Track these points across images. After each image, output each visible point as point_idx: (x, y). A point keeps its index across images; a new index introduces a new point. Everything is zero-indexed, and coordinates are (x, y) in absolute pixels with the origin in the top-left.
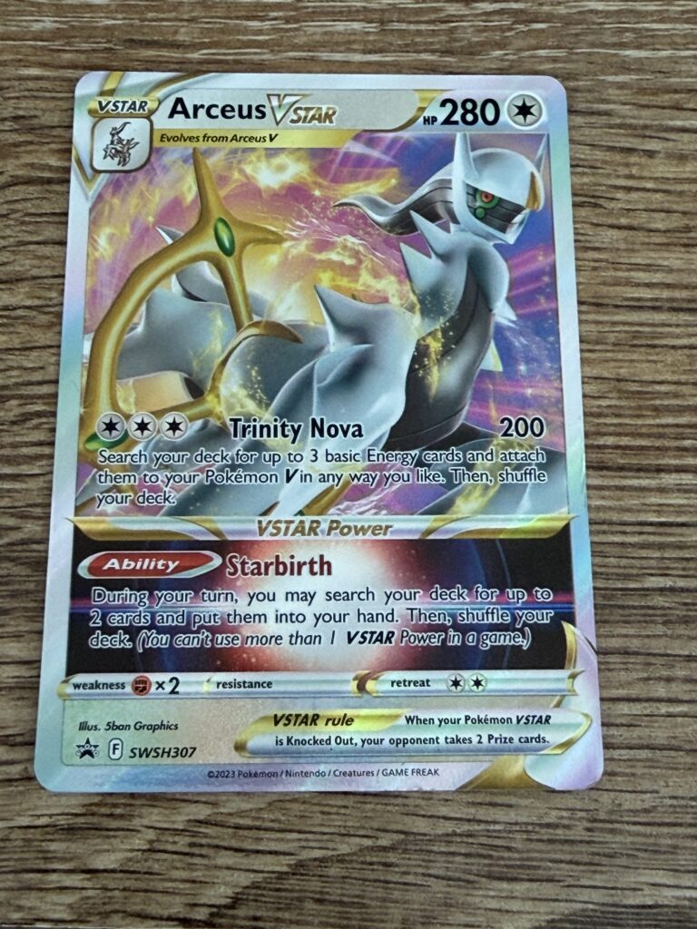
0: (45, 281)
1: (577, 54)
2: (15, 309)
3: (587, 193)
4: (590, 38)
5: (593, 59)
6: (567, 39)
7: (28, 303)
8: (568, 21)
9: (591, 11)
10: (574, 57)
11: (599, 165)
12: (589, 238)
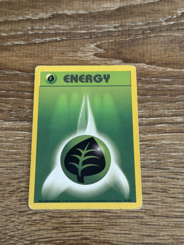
0: (43, 213)
1: (160, 154)
2: (36, 220)
3: (164, 189)
4: (164, 150)
5: (164, 155)
6: (158, 151)
7: (39, 219)
8: (158, 146)
9: (164, 144)
10: (160, 155)
11: (166, 182)
12: (165, 200)
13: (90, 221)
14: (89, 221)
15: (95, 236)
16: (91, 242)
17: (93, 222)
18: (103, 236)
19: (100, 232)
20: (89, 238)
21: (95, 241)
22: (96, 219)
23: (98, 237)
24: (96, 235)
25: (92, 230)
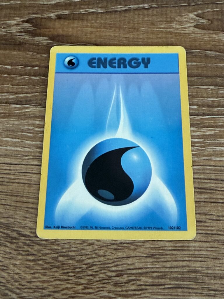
13: (200, 247)
14: (197, 247)
15: (208, 268)
16: (202, 276)
17: (203, 249)
18: (218, 268)
19: (215, 263)
20: (199, 270)
21: (208, 275)
22: (208, 244)
23: (212, 270)
24: (209, 266)
25: (202, 259)
